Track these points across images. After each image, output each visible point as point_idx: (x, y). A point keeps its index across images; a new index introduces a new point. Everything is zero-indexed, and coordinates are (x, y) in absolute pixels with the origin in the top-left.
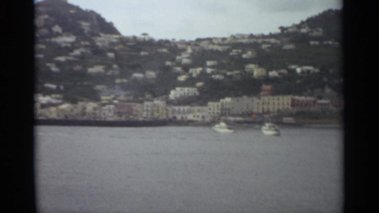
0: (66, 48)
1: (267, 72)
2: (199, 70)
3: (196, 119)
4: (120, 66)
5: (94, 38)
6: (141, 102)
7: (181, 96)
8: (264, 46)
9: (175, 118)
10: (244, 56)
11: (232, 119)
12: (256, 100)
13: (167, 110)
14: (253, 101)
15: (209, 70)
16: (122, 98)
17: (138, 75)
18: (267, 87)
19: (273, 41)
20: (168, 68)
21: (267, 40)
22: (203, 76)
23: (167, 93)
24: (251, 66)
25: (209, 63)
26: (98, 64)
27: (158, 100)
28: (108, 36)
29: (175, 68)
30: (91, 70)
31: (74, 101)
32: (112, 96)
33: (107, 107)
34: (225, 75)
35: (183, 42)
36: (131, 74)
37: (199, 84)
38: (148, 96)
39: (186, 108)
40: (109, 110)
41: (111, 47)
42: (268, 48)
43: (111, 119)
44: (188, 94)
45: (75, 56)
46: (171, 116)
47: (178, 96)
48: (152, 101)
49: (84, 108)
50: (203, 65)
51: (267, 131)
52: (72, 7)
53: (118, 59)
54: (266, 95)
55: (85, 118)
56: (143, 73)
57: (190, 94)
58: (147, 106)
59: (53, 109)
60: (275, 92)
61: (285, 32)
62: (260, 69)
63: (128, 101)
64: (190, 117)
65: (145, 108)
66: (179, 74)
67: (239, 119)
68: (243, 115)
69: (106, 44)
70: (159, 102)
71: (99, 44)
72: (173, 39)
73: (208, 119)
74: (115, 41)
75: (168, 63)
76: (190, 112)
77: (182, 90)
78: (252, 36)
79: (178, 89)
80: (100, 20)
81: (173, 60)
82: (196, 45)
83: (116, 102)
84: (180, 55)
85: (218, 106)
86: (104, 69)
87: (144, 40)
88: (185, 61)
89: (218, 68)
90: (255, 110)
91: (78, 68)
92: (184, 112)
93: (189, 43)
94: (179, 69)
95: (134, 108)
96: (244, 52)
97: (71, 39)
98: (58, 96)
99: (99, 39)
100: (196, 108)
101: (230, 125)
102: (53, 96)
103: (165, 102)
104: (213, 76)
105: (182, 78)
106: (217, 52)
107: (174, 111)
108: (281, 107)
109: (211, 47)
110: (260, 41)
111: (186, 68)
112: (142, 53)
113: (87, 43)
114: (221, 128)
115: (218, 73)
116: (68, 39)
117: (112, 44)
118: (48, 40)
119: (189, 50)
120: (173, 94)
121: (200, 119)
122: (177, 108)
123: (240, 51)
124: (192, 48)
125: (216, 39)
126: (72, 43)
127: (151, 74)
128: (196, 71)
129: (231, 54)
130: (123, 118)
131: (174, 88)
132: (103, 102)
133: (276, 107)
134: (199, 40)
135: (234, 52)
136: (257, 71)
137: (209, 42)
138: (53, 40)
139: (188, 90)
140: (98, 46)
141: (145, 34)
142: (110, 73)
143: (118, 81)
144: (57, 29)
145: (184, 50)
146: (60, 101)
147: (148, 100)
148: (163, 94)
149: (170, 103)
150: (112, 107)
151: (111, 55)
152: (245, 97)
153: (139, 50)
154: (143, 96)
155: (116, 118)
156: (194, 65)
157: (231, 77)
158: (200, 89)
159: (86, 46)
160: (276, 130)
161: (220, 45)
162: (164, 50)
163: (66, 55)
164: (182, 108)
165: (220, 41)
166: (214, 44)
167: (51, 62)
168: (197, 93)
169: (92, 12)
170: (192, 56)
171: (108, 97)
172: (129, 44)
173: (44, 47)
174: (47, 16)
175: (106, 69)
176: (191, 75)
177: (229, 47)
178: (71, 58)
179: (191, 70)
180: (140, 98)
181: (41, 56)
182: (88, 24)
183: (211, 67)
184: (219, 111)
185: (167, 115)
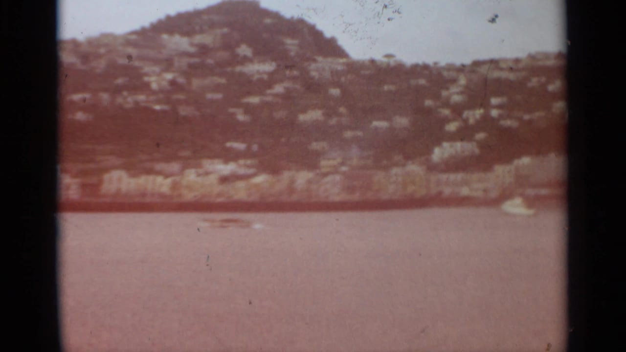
0: (261, 80)
2: (479, 113)
3: (474, 194)
4: (350, 109)
5: (306, 64)
6: (386, 168)
7: (451, 157)
9: (440, 193)
10: (550, 88)
11: (531, 192)
13: (429, 181)
15: (494, 113)
16: (355, 162)
17: (380, 124)
20: (429, 111)
22: (486, 122)
23: (430, 151)
25: (494, 101)
26: (315, 107)
27: (413, 164)
28: (330, 59)
29: (440, 110)
30: (302, 117)
31: (275, 171)
32: (339, 160)
33: (328, 179)
34: (520, 119)
35: (450, 68)
36: (371, 122)
37: (481, 136)
38: (398, 158)
39: (459, 176)
40: (334, 184)
41: (336, 79)
43: (337, 199)
44: (463, 152)
45: (276, 95)
46: (434, 191)
47: (446, 155)
48: (404, 165)
49: (292, 181)
50: (485, 104)
52: (266, 13)
53: (345, 97)
55: (294, 198)
56: (389, 119)
57: (467, 153)
58: (396, 175)
59: (241, 184)
63: (365, 167)
64: (465, 191)
65: (393, 179)
66: (447, 120)
67: (544, 192)
68: (549, 185)
69: (327, 75)
70: (415, 168)
71: (314, 74)
72: (436, 63)
73: (493, 194)
74: (340, 68)
75: (428, 103)
76: (466, 183)
77: (451, 146)
78: (560, 55)
79: (446, 144)
80: (315, 34)
81: (437, 97)
82: (473, 71)
84: (447, 89)
85: (510, 171)
86: (323, 114)
87: (388, 64)
88: (456, 99)
89: (507, 109)
91: (280, 114)
92: (455, 183)
93: (462, 69)
94: (446, 112)
95: (375, 179)
96: (550, 82)
97: (268, 67)
98: (249, 162)
99: (313, 66)
100: (475, 176)
101: (530, 202)
102: (242, 162)
103: (424, 168)
104: (502, 122)
105: (452, 127)
106: (507, 82)
107: (439, 182)
109: (496, 74)
111: (457, 110)
112: (386, 88)
113: (296, 73)
114: (515, 207)
115: (509, 117)
116: (261, 68)
117: (334, 73)
118: (229, 69)
119: (463, 81)
120: (439, 154)
121: (479, 194)
122: (444, 177)
124: (466, 77)
125: (505, 60)
126: (271, 74)
127: (402, 121)
128: (474, 115)
129: (530, 85)
130: (356, 197)
131: (438, 142)
132: (324, 170)
134: (477, 64)
135: (534, 82)
137: (493, 66)
138: (238, 69)
139: (462, 146)
140: (312, 78)
141: (389, 56)
142: (334, 121)
143: (348, 134)
144: (244, 50)
145: (454, 81)
146: (251, 171)
147: (396, 165)
148: (421, 155)
149: (432, 168)
150: (338, 178)
151: (335, 92)
153: (381, 83)
154: (390, 158)
155: (344, 197)
157: (530, 122)
158: (482, 145)
159: (294, 79)
161: (511, 69)
162: (422, 82)
163: (261, 93)
164: (452, 177)
165: (511, 64)
166: (501, 69)
167: (238, 105)
168: (477, 151)
169: (301, 21)
170: (467, 90)
171: (331, 162)
172: (362, 72)
173: (223, 81)
174: (225, 30)
175: (328, 115)
176: (466, 121)
177: (524, 74)
178: (269, 99)
179: (466, 114)
180: (385, 162)
181: (218, 96)
182: (296, 42)
183: (499, 107)
184: (512, 180)
185: (427, 188)
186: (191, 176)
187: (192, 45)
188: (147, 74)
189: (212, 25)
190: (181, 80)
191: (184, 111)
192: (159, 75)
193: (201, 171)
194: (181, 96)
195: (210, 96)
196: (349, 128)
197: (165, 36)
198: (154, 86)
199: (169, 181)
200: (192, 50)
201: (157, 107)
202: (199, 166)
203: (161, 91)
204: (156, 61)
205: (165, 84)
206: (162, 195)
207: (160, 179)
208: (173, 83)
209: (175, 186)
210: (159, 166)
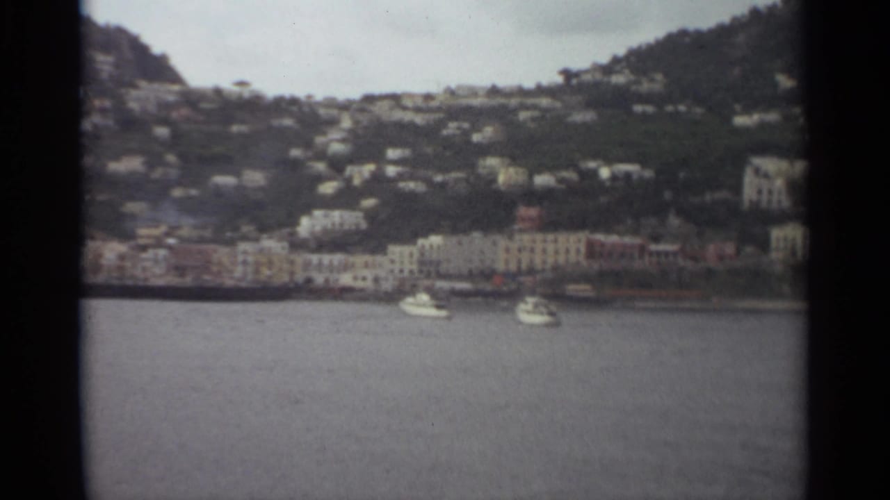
1: (531, 176)
2: (368, 169)
3: (359, 284)
4: (183, 157)
5: (123, 91)
6: (231, 243)
7: (325, 231)
8: (523, 115)
9: (309, 281)
10: (476, 138)
11: (442, 285)
12: (502, 242)
13: (292, 263)
14: (495, 244)
15: (391, 171)
16: (185, 232)
17: (224, 180)
18: (525, 211)
19: (545, 102)
20: (296, 164)
21: (530, 101)
22: (377, 183)
23: (295, 223)
24: (492, 162)
25: (392, 153)
26: (130, 152)
27: (270, 238)
28: (156, 86)
29: (310, 164)
30: (114, 166)
32: (163, 229)
33: (150, 254)
34: (429, 182)
35: (331, 103)
36: (208, 177)
37: (369, 203)
38: (247, 229)
39: (337, 258)
40: (156, 261)
41: (163, 114)
42: (533, 119)
43: (160, 282)
44: (341, 225)
46: (300, 277)
47: (318, 228)
48: (257, 240)
49: (97, 255)
50: (379, 158)
51: (529, 313)
53: (176, 141)
54: (521, 231)
55: (99, 278)
56: (237, 174)
57: (346, 227)
58: (245, 252)
60: (549, 225)
61: (574, 81)
62: (512, 170)
63: (202, 240)
64: (346, 279)
65: (240, 258)
66: (320, 179)
67: (461, 285)
68: (470, 276)
69: (152, 108)
70: (273, 244)
71: (133, 105)
72: (309, 97)
73: (387, 286)
74: (171, 98)
75: (296, 153)
76: (345, 268)
77: (326, 216)
78: (494, 91)
79: (318, 213)
80: (137, 48)
81: (308, 145)
82: (362, 110)
83: (171, 241)
84: (324, 134)
85: (411, 255)
86: (145, 163)
87: (240, 97)
88: (337, 148)
89: (413, 165)
90: (500, 266)
92: (331, 268)
93: (346, 106)
94: (320, 167)
95: (215, 257)
96: (476, 128)
99: (134, 93)
100: (360, 259)
101: (440, 299)
103: (286, 244)
104: (402, 185)
105: (328, 188)
106: (411, 127)
107: (307, 265)
108: (561, 259)
109: (398, 115)
110: (514, 102)
111: (337, 165)
112: (235, 128)
113: (107, 103)
114: (420, 306)
115: (412, 178)
117: (165, 106)
119: (346, 123)
120: (306, 225)
121: (369, 284)
122: (315, 258)
123: (466, 125)
124: (352, 117)
125: (411, 96)
127: (255, 178)
128: (361, 172)
129: (445, 132)
130: (188, 281)
131: (307, 209)
132: (142, 242)
133: (550, 260)
134: (369, 99)
135: (452, 128)
136: (506, 175)
137: (392, 103)
139: (341, 217)
140: (131, 111)
141: (242, 84)
142: (157, 173)
143: (177, 193)
145: (333, 122)
147: (245, 238)
148: (281, 225)
149: (297, 245)
150: (162, 253)
151: (162, 131)
152: (477, 235)
153: (230, 120)
154: (236, 229)
155: (172, 280)
156: (356, 158)
157: (443, 185)
158: (370, 215)
159: (105, 112)
160: (551, 314)
161: (418, 110)
162: (288, 122)
164: (326, 258)
165: (420, 102)
166: (405, 108)
168: (364, 225)
169: (120, 31)
170: (353, 136)
171: (153, 232)
172: (204, 105)
175: (150, 165)
176: (349, 181)
177: (441, 115)
179: (350, 170)
180: (229, 234)
182: (110, 59)
183: (395, 162)
184: (415, 267)
185: (292, 273)
196: (179, 183)
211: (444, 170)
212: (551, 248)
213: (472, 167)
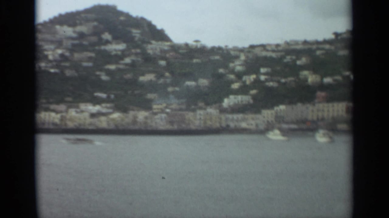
0: (116, 55)
1: (322, 79)
2: (253, 77)
3: (250, 127)
4: (172, 73)
5: (145, 45)
6: (194, 111)
7: (235, 104)
8: (318, 53)
9: (228, 126)
10: (299, 63)
11: (285, 126)
12: (310, 107)
13: (221, 119)
14: (307, 108)
15: (263, 78)
16: (174, 106)
17: (190, 83)
18: (321, 94)
19: (327, 47)
20: (221, 76)
21: (321, 46)
22: (257, 83)
23: (221, 100)
24: (305, 73)
25: (263, 70)
26: (150, 72)
27: (211, 108)
28: (160, 43)
29: (228, 75)
30: (142, 79)
31: (124, 110)
32: (164, 105)
33: (158, 116)
34: (279, 82)
35: (236, 49)
36: (184, 82)
37: (254, 92)
38: (201, 104)
39: (240, 116)
40: (161, 119)
41: (163, 55)
42: (323, 54)
43: (163, 128)
44: (242, 101)
45: (126, 65)
46: (224, 125)
47: (232, 104)
48: (205, 109)
49: (135, 117)
50: (257, 73)
51: (321, 138)
52: (121, 13)
53: (169, 67)
54: (320, 102)
55: (137, 127)
56: (196, 80)
57: (244, 103)
58: (200, 114)
59: (103, 118)
60: (330, 100)
61: (339, 38)
62: (314, 76)
63: (181, 110)
64: (244, 125)
65: (198, 117)
66: (232, 82)
67: (293, 126)
68: (297, 122)
69: (158, 52)
70: (212, 111)
71: (150, 52)
72: (226, 46)
73: (262, 127)
74: (166, 48)
75: (221, 71)
76: (244, 120)
77: (235, 98)
78: (305, 42)
79: (232, 97)
80: (151, 27)
81: (226, 67)
82: (249, 52)
83: (168, 110)
84: (233, 62)
85: (272, 114)
86: (155, 77)
87: (196, 47)
88: (239, 68)
89: (271, 75)
90: (310, 117)
91: (129, 76)
92: (237, 121)
93: (242, 50)
94: (232, 77)
95: (187, 117)
96: (298, 58)
97: (121, 46)
98: (108, 105)
99: (149, 46)
100: (250, 116)
101: (284, 132)
102: (104, 105)
103: (218, 111)
104: (267, 84)
105: (236, 86)
106: (271, 59)
107: (227, 119)
108: (335, 114)
109: (264, 54)
110: (314, 47)
111: (239, 76)
112: (195, 61)
113: (138, 51)
114: (275, 135)
115: (272, 81)
116: (118, 47)
117: (162, 51)
118: (97, 48)
119: (243, 57)
120: (227, 102)
121: (253, 127)
122: (230, 116)
123: (294, 57)
124: (245, 55)
125: (269, 45)
126: (123, 51)
127: (204, 82)
128: (250, 79)
129: (285, 61)
130: (175, 127)
131: (227, 95)
132: (155, 111)
133: (331, 115)
134: (252, 47)
135: (288, 59)
136: (311, 78)
137: (262, 48)
138: (103, 47)
139: (242, 98)
140: (149, 54)
141: (197, 41)
142: (161, 81)
143: (170, 89)
144: (107, 36)
145: (237, 57)
146: (111, 111)
147: (201, 108)
148: (216, 102)
149: (223, 111)
150: (164, 115)
151: (163, 63)
152: (299, 105)
153: (192, 58)
154: (196, 105)
155: (169, 127)
156: (247, 72)
157: (285, 84)
158: (254, 97)
159: (136, 54)
160: (331, 138)
161: (273, 51)
162: (217, 57)
163: (117, 63)
164: (235, 116)
165: (274, 48)
166: (268, 51)
167: (101, 70)
168: (251, 101)
169: (143, 19)
170: (246, 63)
171: (160, 107)
172: (181, 51)
173: (93, 55)
174: (95, 23)
175: (158, 77)
176: (244, 82)
177: (283, 53)
178: (121, 67)
179: (245, 78)
180: (193, 107)
181: (90, 64)
182: (138, 31)
183: (265, 74)
184: (273, 119)
185: (220, 123)
186: (72, 113)
187: (74, 32)
188: (46, 50)
189: (87, 20)
190: (67, 54)
191: (68, 73)
192: (53, 50)
193: (78, 110)
194: (67, 64)
195: (85, 64)
196: (171, 85)
197: (58, 27)
198: (51, 57)
199: (59, 116)
200: (74, 35)
201: (52, 71)
202: (78, 107)
203: (55, 61)
204: (52, 42)
205: (57, 56)
206: (55, 124)
207: (53, 114)
208: (62, 55)
209: (62, 119)
210: (53, 107)
211: (285, 77)
212: (331, 109)
213: (297, 75)
